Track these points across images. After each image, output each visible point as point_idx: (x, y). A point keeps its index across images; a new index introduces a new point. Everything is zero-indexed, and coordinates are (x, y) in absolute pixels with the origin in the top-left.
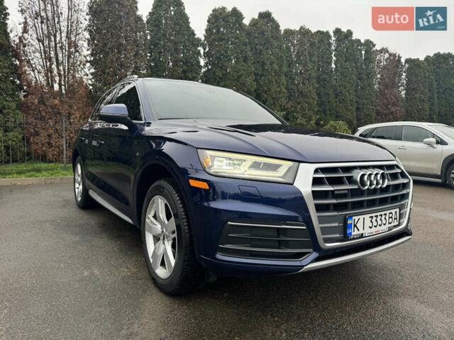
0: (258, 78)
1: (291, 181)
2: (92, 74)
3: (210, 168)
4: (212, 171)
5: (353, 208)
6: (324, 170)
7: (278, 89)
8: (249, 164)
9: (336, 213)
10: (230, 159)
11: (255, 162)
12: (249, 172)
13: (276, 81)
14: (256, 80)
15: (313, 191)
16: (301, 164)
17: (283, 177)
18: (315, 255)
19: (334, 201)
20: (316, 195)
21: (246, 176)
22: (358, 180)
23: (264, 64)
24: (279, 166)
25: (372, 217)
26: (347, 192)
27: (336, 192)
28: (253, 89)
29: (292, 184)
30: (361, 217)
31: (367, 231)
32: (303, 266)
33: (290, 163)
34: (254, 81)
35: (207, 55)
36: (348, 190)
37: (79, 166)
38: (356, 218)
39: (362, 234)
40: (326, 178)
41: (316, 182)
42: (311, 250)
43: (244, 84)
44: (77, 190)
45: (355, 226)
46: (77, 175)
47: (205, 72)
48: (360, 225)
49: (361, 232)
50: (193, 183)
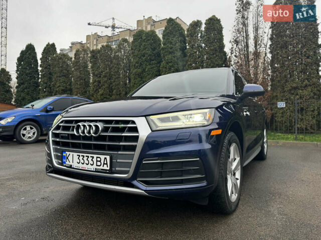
5: (72, 147)
9: (58, 147)
25: (79, 156)
26: (67, 135)
27: (61, 135)
30: (71, 153)
31: (75, 165)
38: (68, 153)
39: (71, 165)
45: (67, 158)
48: (70, 158)
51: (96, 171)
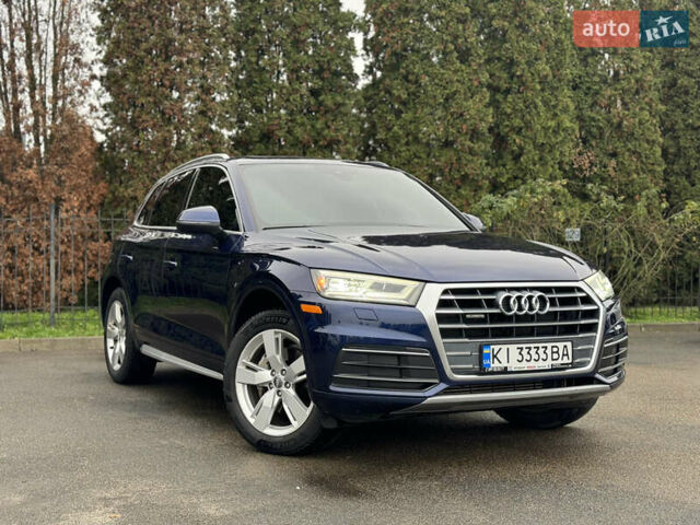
0: (499, 97)
1: (412, 303)
2: (105, 107)
3: (324, 290)
4: (326, 294)
5: (493, 337)
6: (455, 292)
7: (552, 123)
8: (370, 284)
9: (466, 340)
10: (349, 280)
11: (375, 283)
12: (368, 294)
13: (546, 103)
14: (494, 103)
15: (437, 315)
16: (428, 284)
17: (407, 300)
18: (443, 386)
19: (464, 326)
20: (441, 318)
21: (365, 299)
22: (500, 303)
23: (511, 64)
24: (402, 287)
25: (522, 349)
26: (483, 316)
27: (468, 316)
28: (483, 127)
29: (414, 306)
30: (504, 347)
31: (513, 365)
32: (426, 398)
33: (417, 283)
34: (488, 106)
35: (372, 46)
36: (485, 314)
37: (117, 307)
38: (496, 348)
39: (506, 368)
40: (457, 300)
41: (442, 304)
42: (437, 381)
43: (461, 115)
44: (110, 352)
45: (495, 356)
46: (110, 323)
47: (367, 88)
48: (502, 356)
49: (505, 364)
50: (305, 308)
51: (552, 370)
